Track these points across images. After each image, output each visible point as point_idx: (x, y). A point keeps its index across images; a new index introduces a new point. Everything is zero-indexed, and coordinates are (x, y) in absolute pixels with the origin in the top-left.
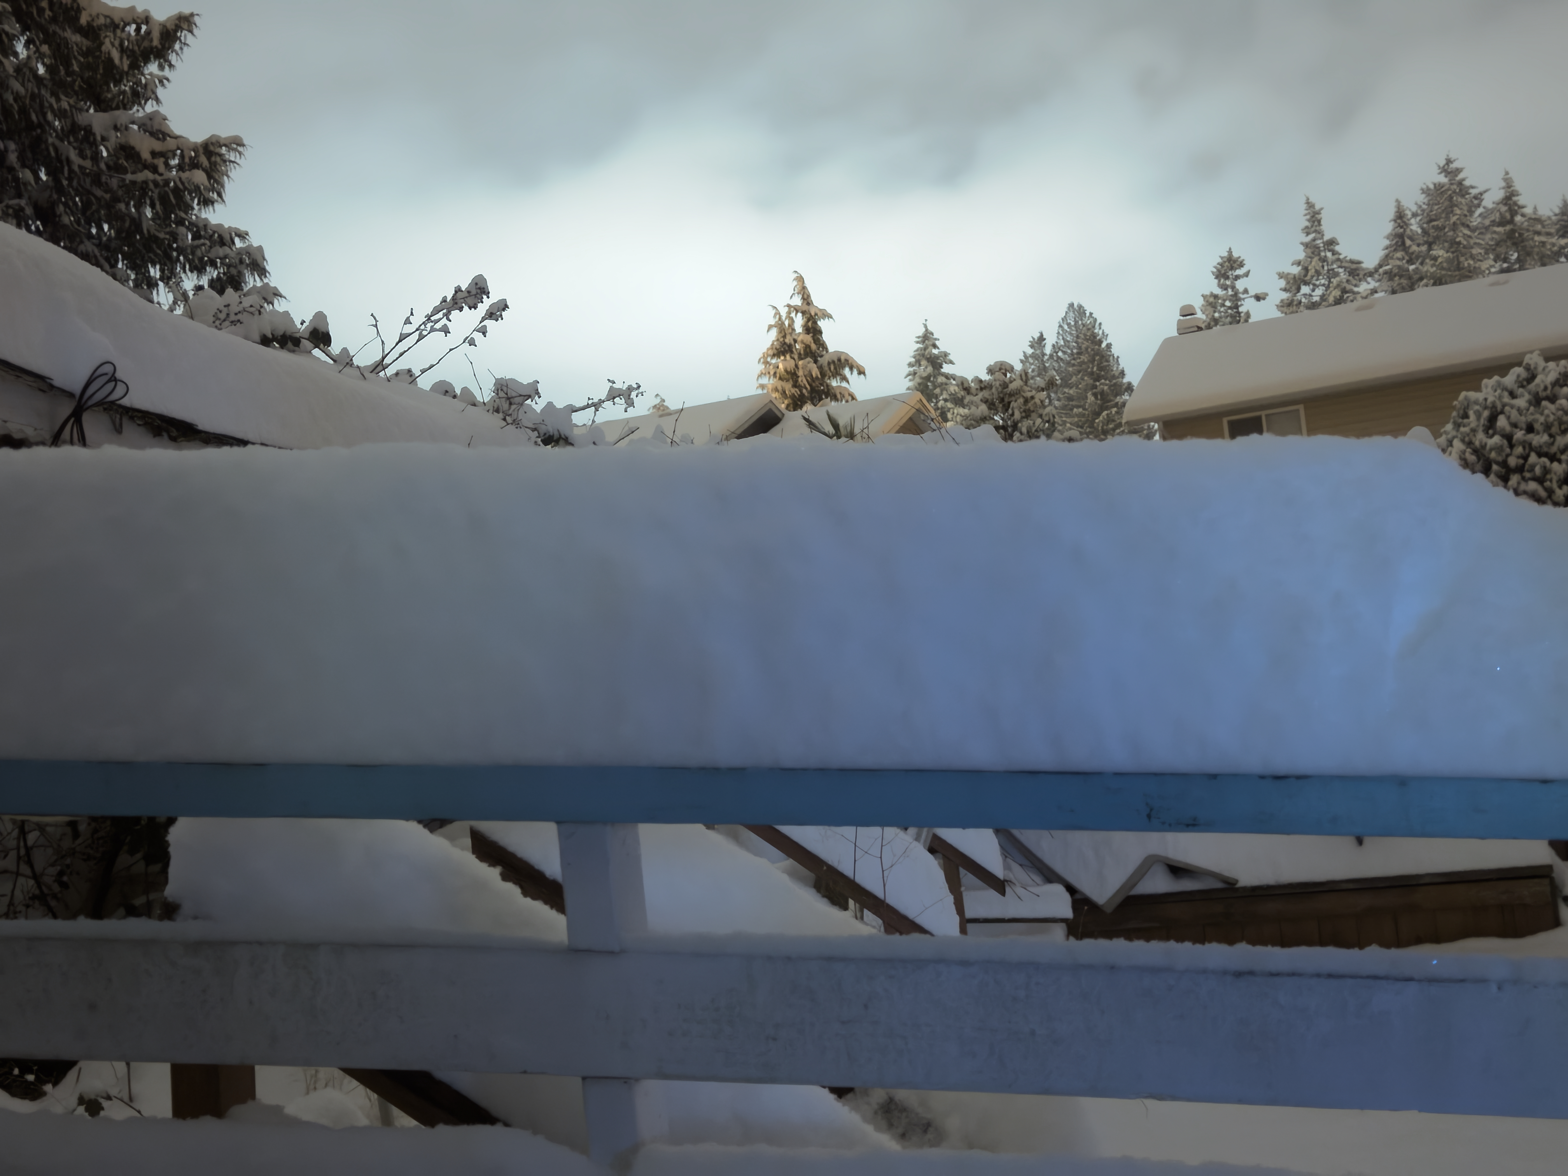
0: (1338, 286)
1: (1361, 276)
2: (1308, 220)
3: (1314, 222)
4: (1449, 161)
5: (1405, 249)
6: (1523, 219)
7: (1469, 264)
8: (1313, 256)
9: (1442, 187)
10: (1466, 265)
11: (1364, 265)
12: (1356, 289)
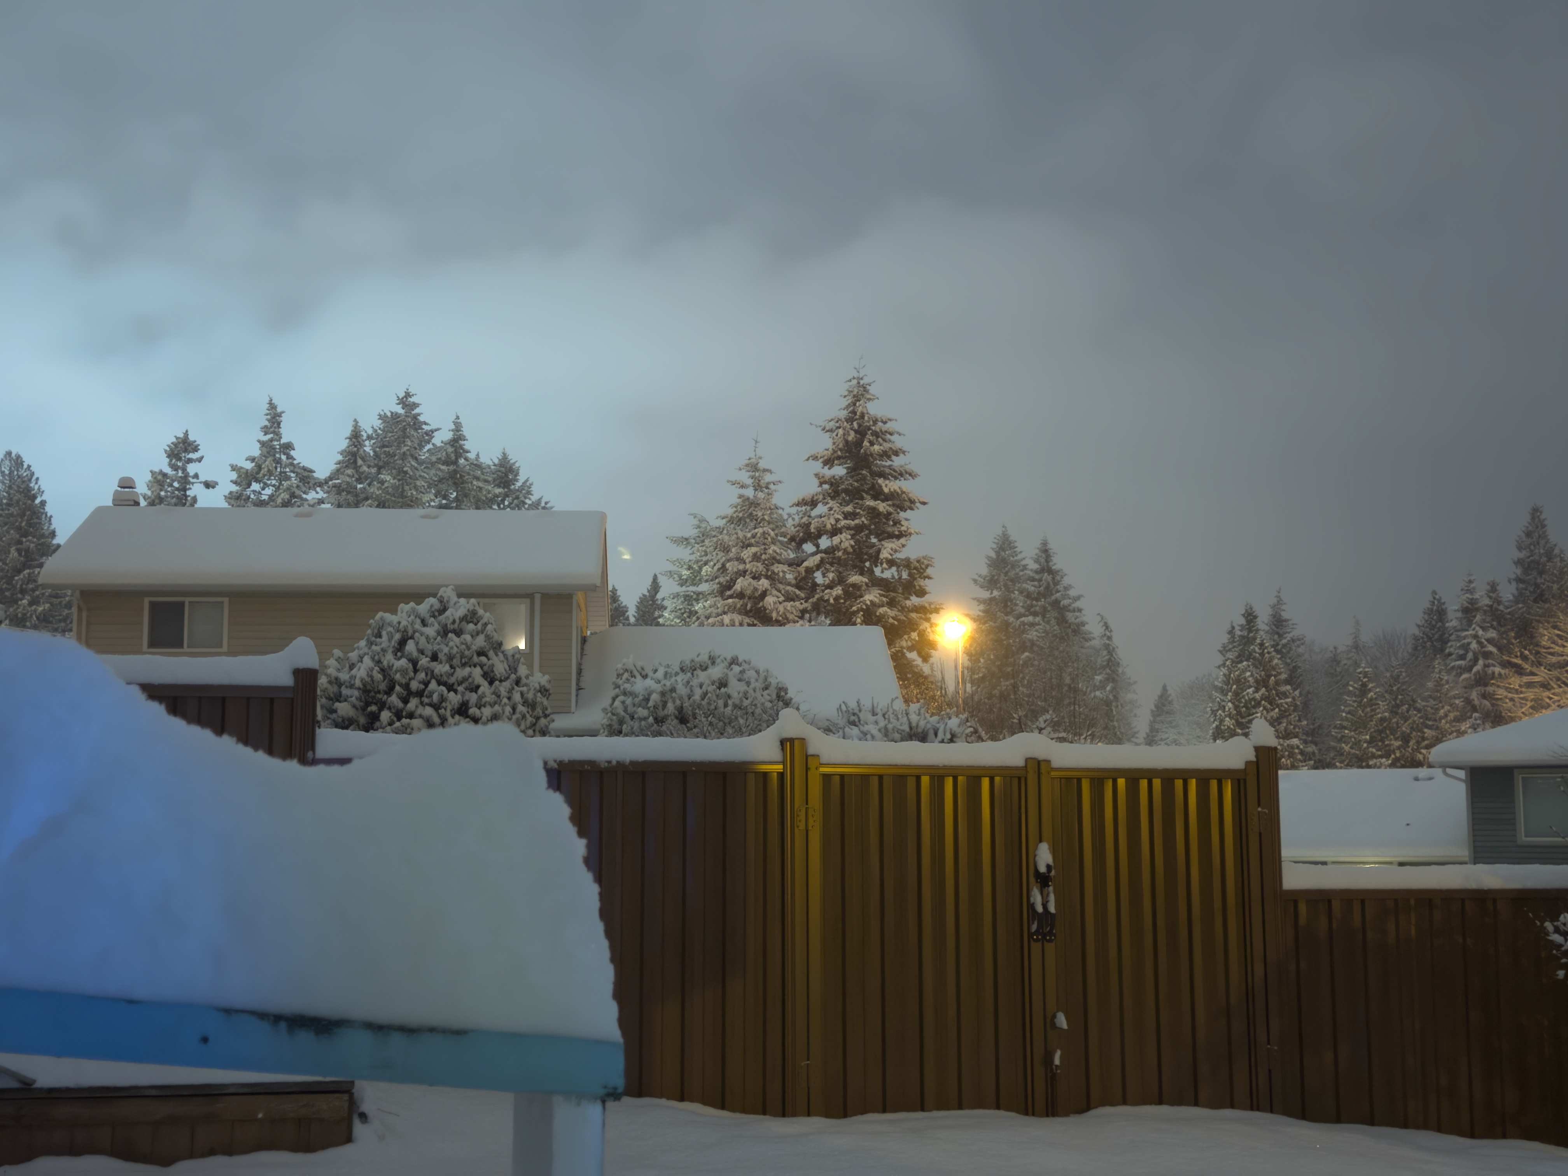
0: (288, 489)
1: (311, 484)
2: (268, 420)
3: (274, 423)
4: (408, 395)
5: (357, 468)
6: (466, 463)
7: (412, 493)
8: (268, 455)
9: (399, 417)
10: (409, 494)
11: (315, 475)
12: (304, 496)
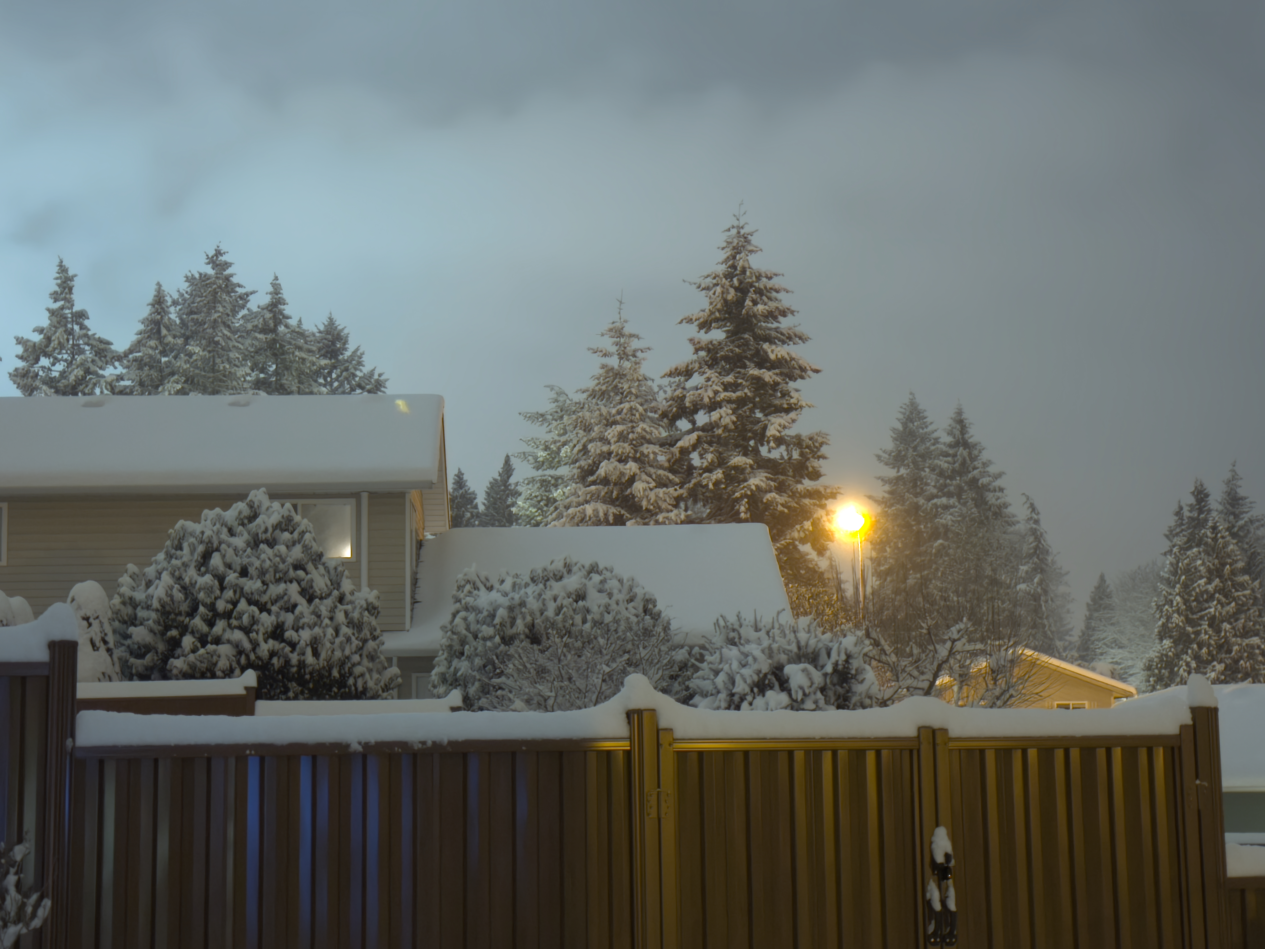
0: (82, 364)
1: (108, 358)
2: (59, 285)
3: (65, 288)
4: (218, 253)
5: (160, 338)
6: (287, 331)
7: (224, 367)
8: (58, 325)
9: (208, 279)
10: (221, 368)
11: (113, 347)
12: (101, 372)
